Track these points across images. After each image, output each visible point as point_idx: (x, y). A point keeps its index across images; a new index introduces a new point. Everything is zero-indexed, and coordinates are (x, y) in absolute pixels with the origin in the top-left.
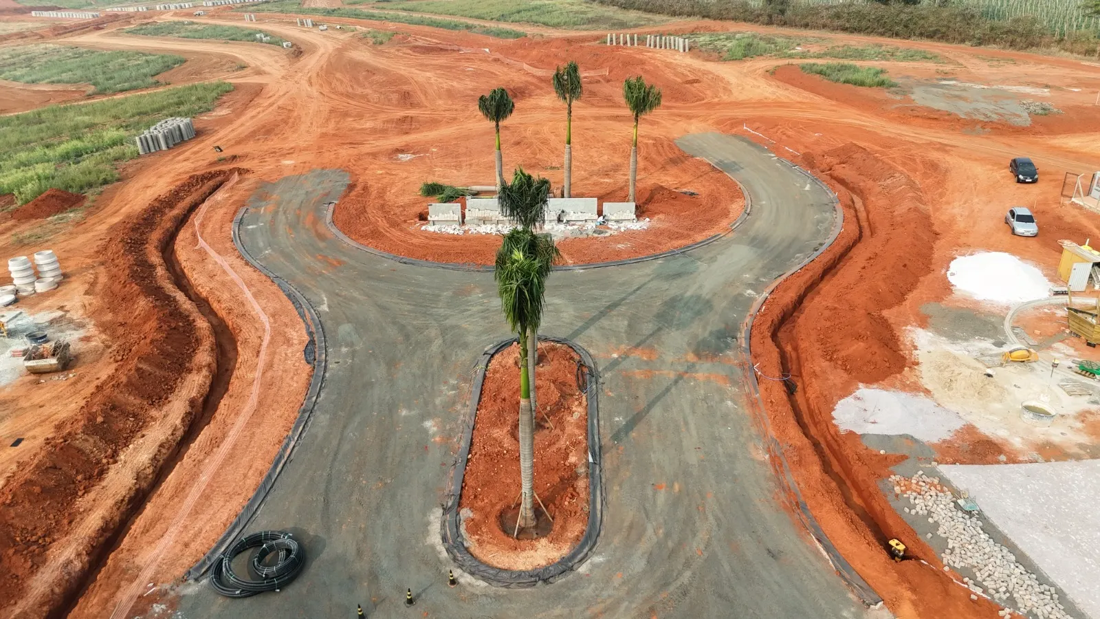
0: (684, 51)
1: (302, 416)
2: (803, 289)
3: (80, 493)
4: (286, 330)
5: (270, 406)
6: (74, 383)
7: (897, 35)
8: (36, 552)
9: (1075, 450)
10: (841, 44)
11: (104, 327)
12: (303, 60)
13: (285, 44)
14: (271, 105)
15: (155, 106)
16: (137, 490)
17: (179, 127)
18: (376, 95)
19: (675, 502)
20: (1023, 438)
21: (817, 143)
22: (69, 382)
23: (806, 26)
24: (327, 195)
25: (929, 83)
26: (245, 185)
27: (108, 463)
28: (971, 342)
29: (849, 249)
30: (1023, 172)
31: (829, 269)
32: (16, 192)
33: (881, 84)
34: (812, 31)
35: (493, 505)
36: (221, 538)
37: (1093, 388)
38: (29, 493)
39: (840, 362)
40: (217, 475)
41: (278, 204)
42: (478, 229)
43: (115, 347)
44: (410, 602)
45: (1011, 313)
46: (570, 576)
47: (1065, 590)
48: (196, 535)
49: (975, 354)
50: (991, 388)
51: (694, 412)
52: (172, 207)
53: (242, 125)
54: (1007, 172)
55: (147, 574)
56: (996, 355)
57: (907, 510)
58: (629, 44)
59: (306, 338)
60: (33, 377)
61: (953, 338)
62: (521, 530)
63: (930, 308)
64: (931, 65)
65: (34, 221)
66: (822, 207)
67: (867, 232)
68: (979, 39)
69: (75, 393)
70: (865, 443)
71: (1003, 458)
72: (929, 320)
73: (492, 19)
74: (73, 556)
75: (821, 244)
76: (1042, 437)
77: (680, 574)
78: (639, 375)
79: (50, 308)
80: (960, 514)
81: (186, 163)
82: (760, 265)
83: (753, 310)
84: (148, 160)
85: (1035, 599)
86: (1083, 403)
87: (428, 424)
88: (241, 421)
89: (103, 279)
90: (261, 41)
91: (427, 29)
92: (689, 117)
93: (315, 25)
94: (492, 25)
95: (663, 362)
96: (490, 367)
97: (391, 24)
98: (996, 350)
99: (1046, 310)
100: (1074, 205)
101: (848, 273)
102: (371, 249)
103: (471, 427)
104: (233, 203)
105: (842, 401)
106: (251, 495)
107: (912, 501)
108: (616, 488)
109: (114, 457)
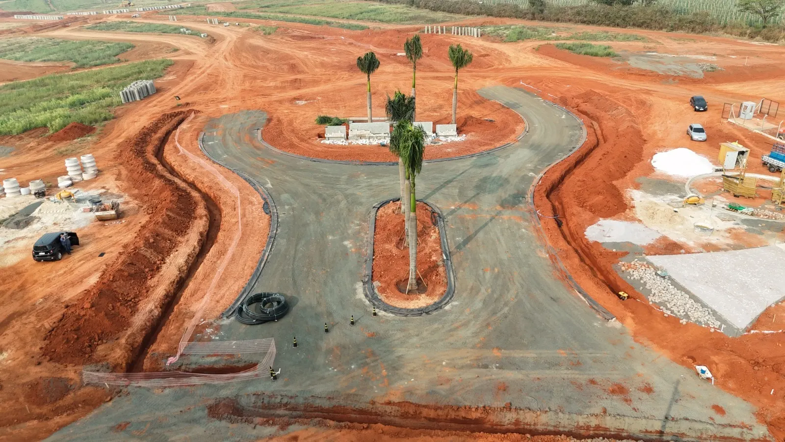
0: (478, 36)
1: (270, 240)
2: (563, 172)
3: (149, 278)
4: (249, 197)
5: (249, 236)
6: (127, 225)
7: (618, 25)
8: (132, 305)
9: (726, 247)
10: (581, 31)
11: (135, 197)
12: (217, 46)
13: (202, 35)
14: (203, 72)
15: (123, 74)
16: (181, 277)
17: (146, 86)
18: (273, 66)
19: (496, 277)
20: (694, 242)
21: (568, 91)
22: (123, 225)
23: (558, 20)
24: (255, 125)
25: (639, 54)
26: (200, 119)
27: (161, 264)
28: (666, 196)
29: (591, 151)
30: (699, 105)
31: (579, 162)
32: (49, 125)
33: (608, 55)
34: (562, 24)
35: (392, 280)
36: (237, 297)
37: (736, 217)
38: (122, 276)
39: (588, 208)
40: (226, 269)
41: (225, 130)
42: (357, 142)
43: (145, 207)
44: (353, 323)
45: (689, 181)
46: (441, 311)
47: (717, 310)
48: (222, 298)
49: (667, 202)
50: (676, 218)
51: (503, 235)
52: (155, 133)
53: (186, 85)
54: (688, 105)
55: (198, 315)
56: (680, 202)
57: (629, 277)
58: (440, 33)
59: (263, 202)
60: (100, 223)
61: (655, 194)
62: (409, 291)
63: (642, 179)
64: (640, 44)
65: (65, 142)
66: (573, 127)
67: (601, 141)
68: (672, 27)
69: (129, 230)
70: (604, 247)
71: (683, 251)
72: (641, 186)
73: (343, 18)
74: (153, 308)
75: (574, 148)
76: (705, 241)
77: (502, 309)
78: (468, 217)
79: (96, 188)
80: (658, 277)
81: (155, 108)
82: (536, 159)
83: (535, 182)
84: (130, 106)
85: (699, 314)
86: (730, 225)
87: (346, 243)
88: (234, 244)
89: (124, 172)
90: (185, 33)
91: (299, 25)
92: (484, 77)
93: (220, 23)
94: (345, 22)
95: (482, 210)
96: (378, 214)
97: (273, 22)
98: (680, 199)
99: (710, 180)
100: (730, 123)
101: (591, 163)
102: (290, 154)
103: (372, 243)
104: (194, 130)
105: (590, 227)
106: (249, 278)
107: (631, 273)
108: (461, 271)
109: (163, 260)
